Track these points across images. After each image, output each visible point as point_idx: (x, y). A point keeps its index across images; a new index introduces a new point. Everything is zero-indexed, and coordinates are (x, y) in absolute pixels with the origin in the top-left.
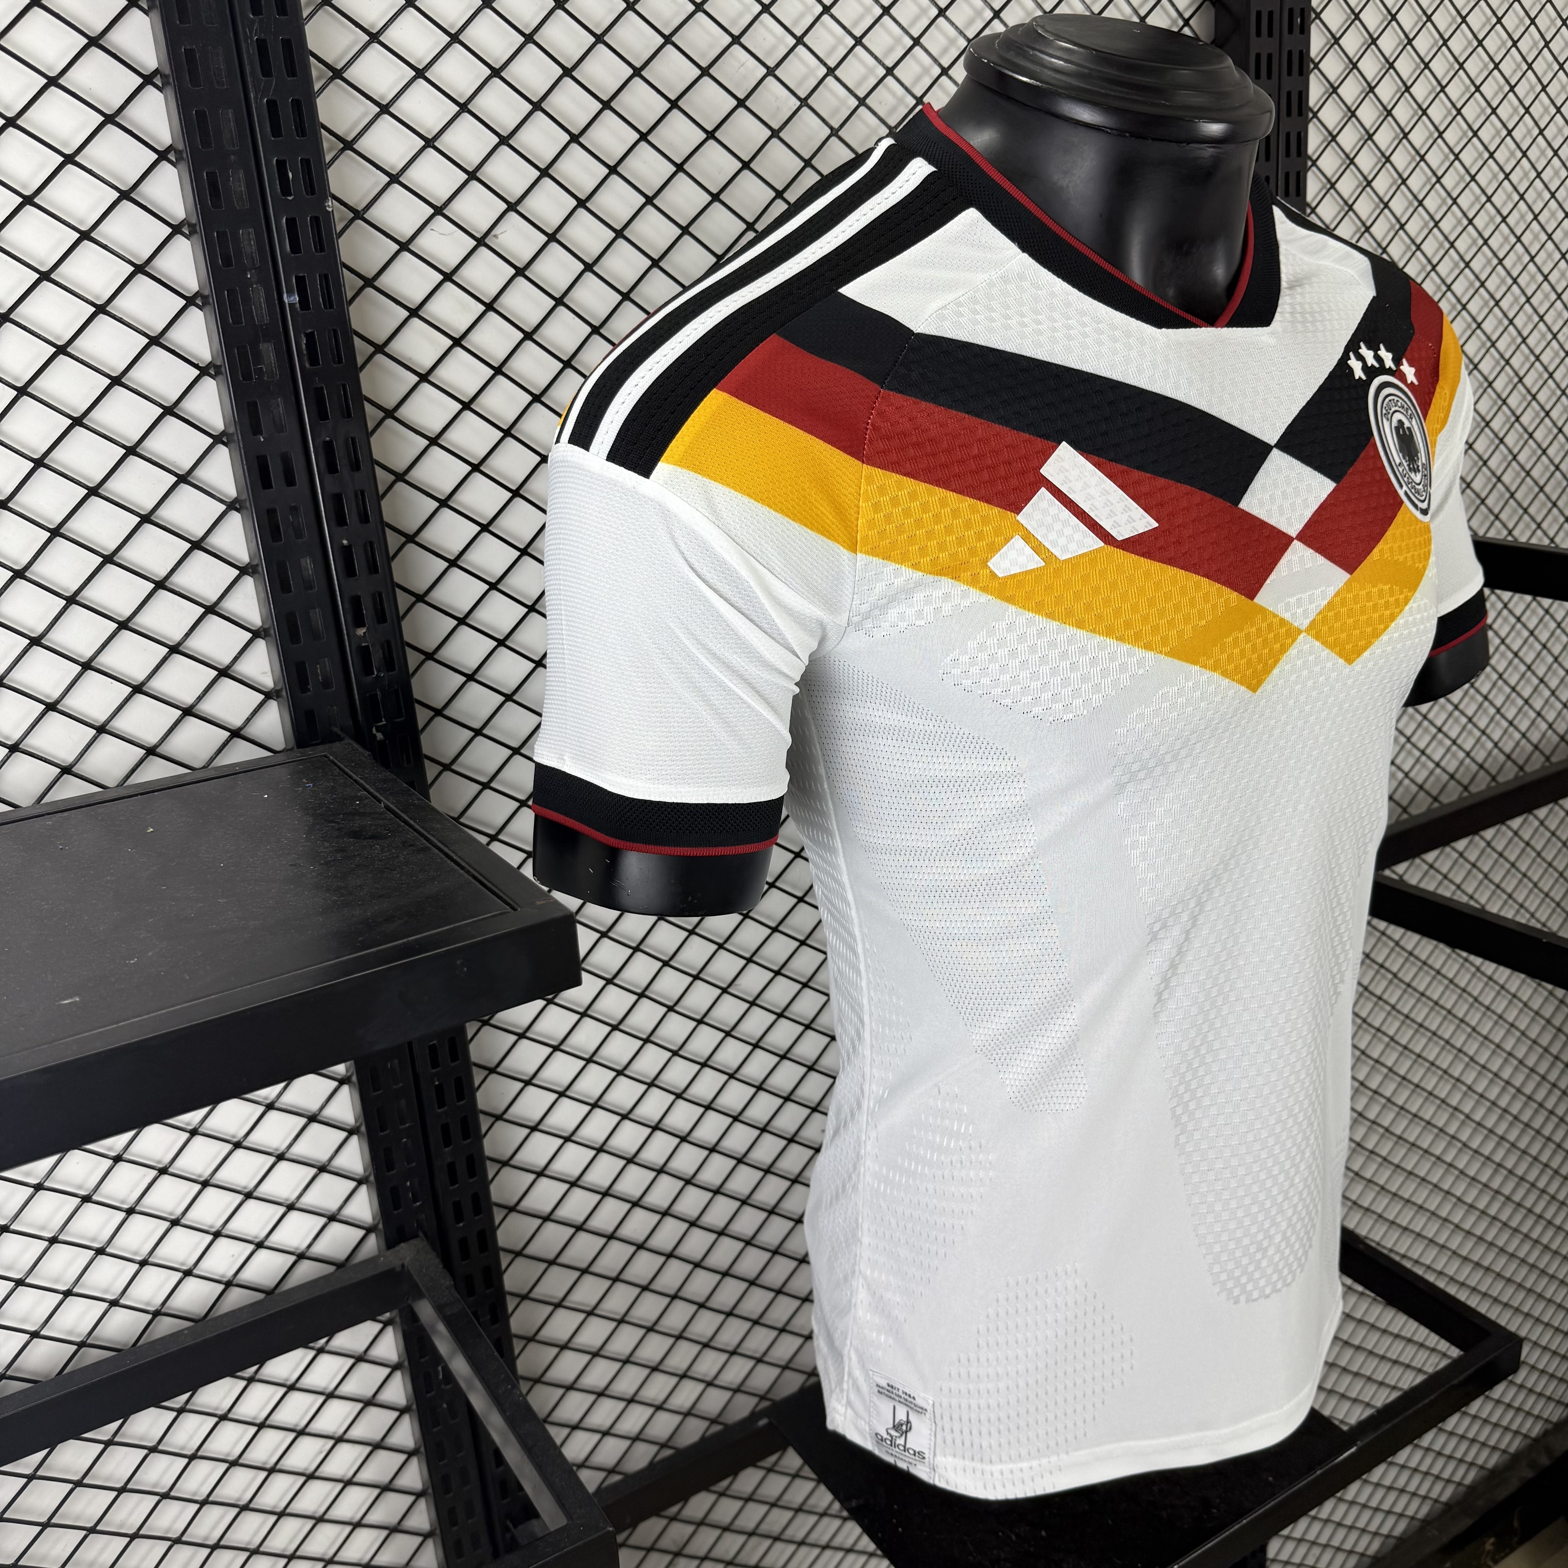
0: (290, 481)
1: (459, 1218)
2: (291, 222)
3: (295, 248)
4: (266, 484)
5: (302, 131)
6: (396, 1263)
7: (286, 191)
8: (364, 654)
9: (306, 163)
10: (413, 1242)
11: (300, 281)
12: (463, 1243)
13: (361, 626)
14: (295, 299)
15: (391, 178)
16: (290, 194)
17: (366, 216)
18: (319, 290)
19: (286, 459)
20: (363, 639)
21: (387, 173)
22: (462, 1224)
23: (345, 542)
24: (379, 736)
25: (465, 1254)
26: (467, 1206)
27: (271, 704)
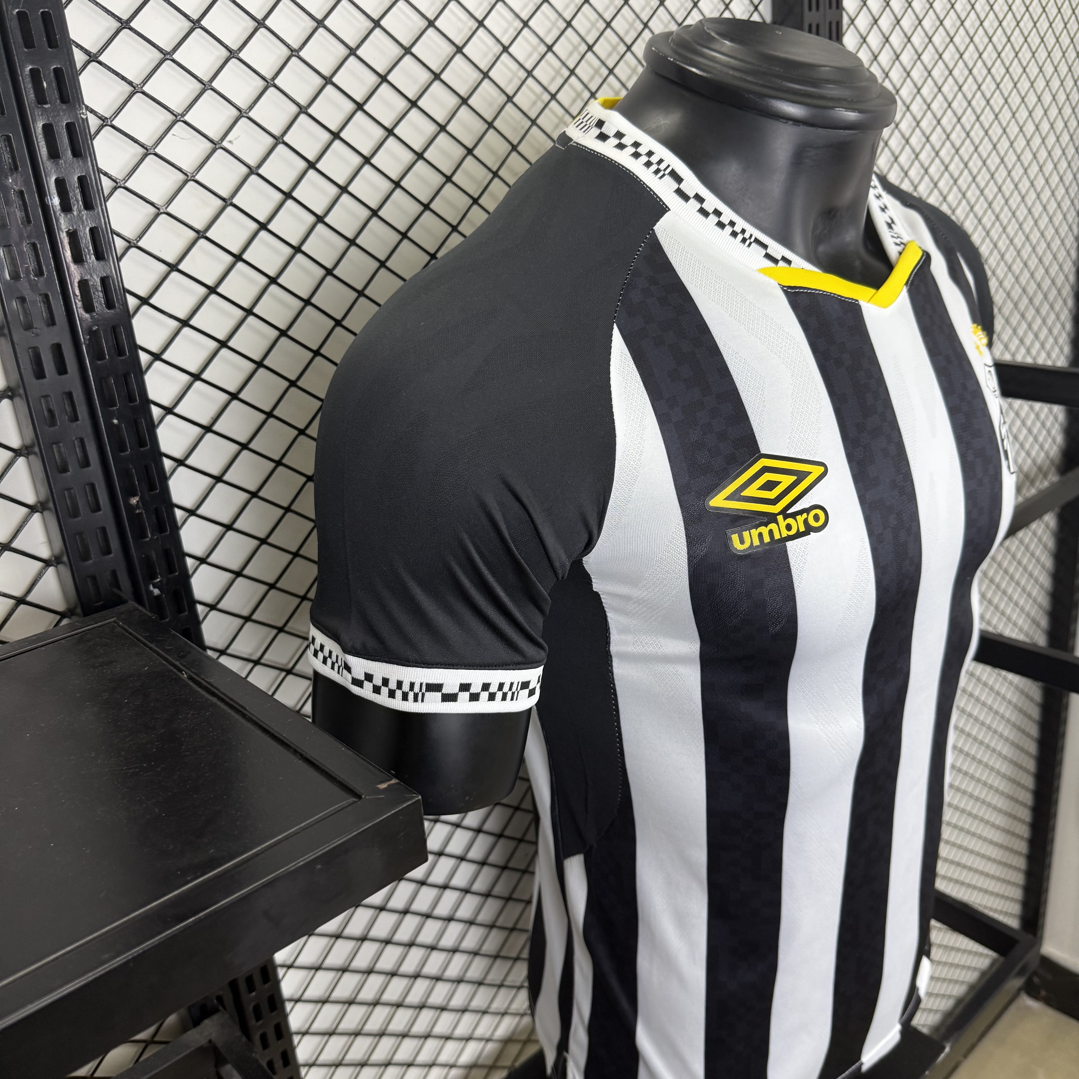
0: (62, 369)
1: (251, 988)
2: (48, 129)
3: (54, 154)
4: (40, 374)
5: (52, 43)
6: (203, 1042)
7: (41, 99)
8: (139, 521)
9: (57, 72)
10: (215, 1017)
11: (61, 185)
12: (257, 1009)
13: (134, 495)
14: (56, 201)
15: (134, 88)
16: (46, 103)
17: (114, 123)
18: (78, 191)
19: (57, 349)
20: (137, 506)
21: (130, 83)
22: (254, 994)
23: (115, 421)
24: (156, 592)
25: (258, 1016)
26: (257, 979)
27: (51, 571)
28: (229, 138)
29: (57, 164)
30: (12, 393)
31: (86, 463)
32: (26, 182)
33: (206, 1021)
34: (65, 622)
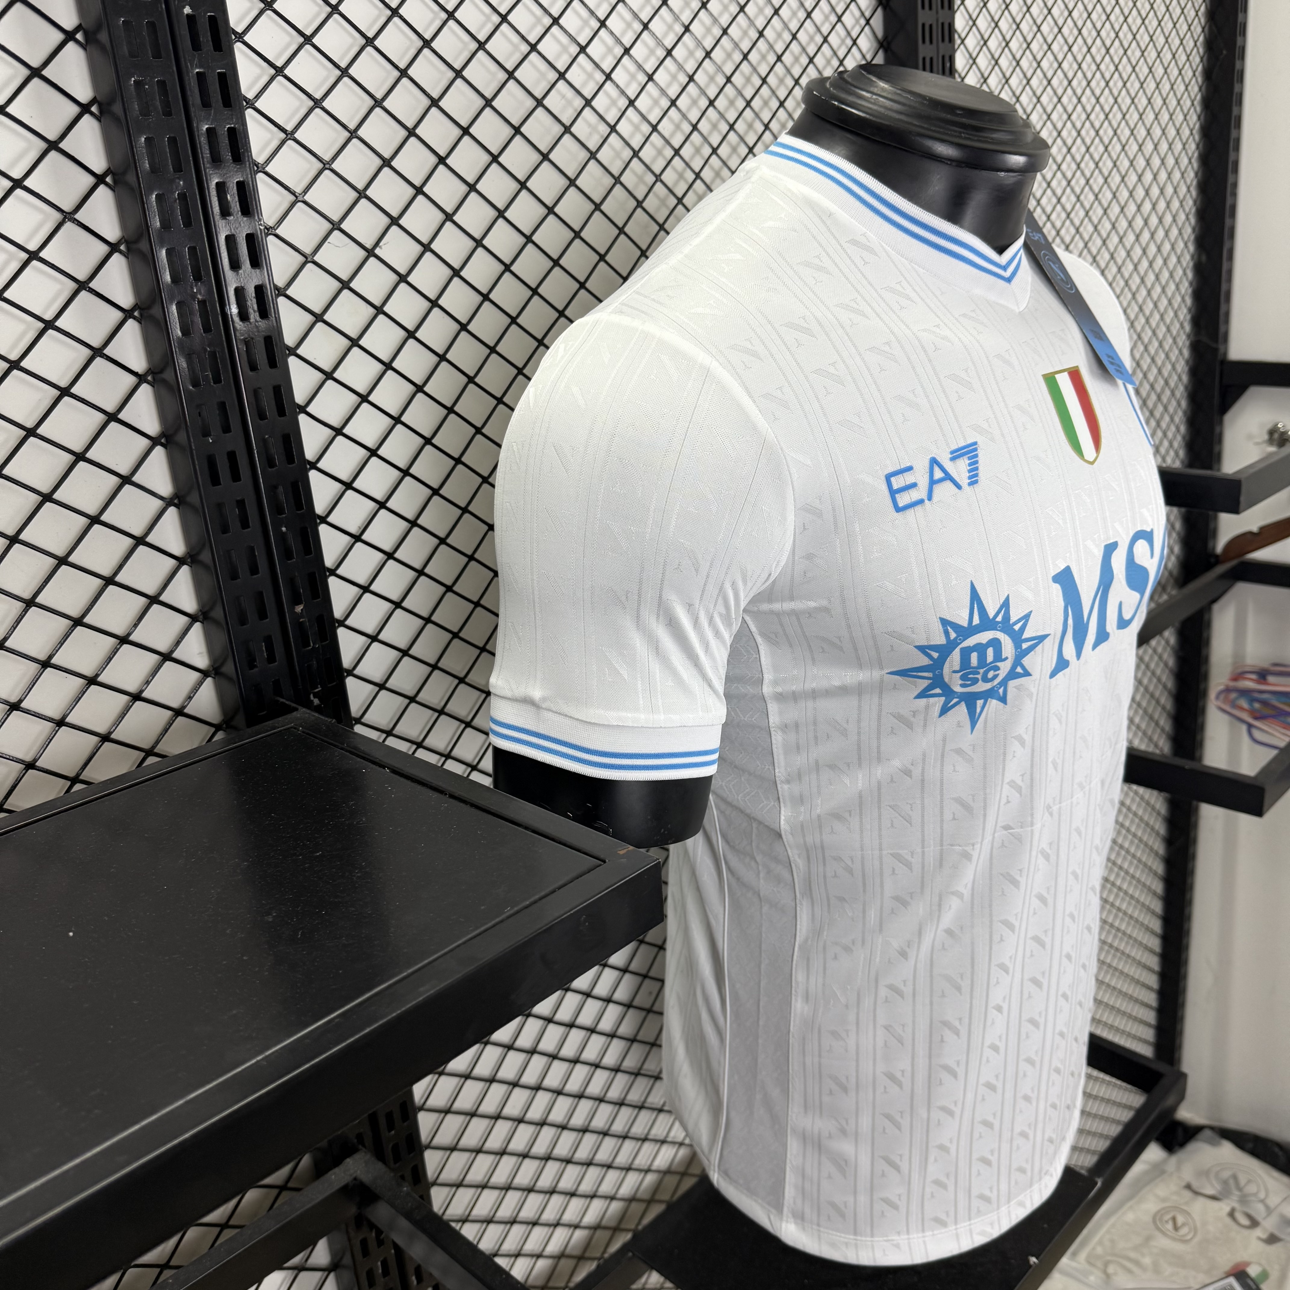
0: (236, 477)
2: (230, 240)
3: (234, 263)
4: (215, 480)
5: (237, 158)
6: (346, 1180)
7: (225, 211)
8: (302, 628)
9: (240, 185)
10: (357, 1156)
11: (240, 292)
12: (396, 1148)
13: (299, 603)
14: (234, 310)
15: (296, 197)
16: (229, 214)
17: (278, 231)
18: (254, 300)
19: (232, 456)
20: (301, 615)
22: (393, 1132)
23: (284, 529)
24: (316, 701)
26: (397, 1115)
27: (209, 681)
28: (381, 244)
29: (238, 274)
30: (179, 501)
31: (254, 570)
32: (210, 291)
33: (348, 1160)
34: (220, 736)
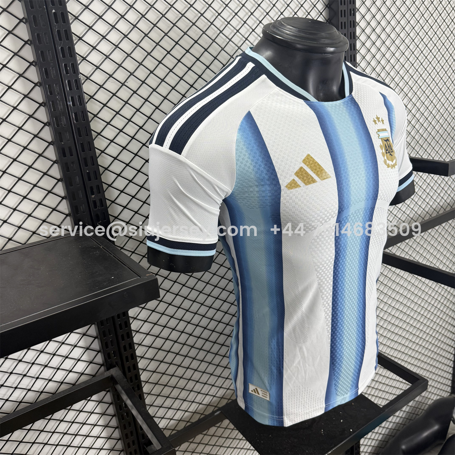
1: (127, 361)
3: (70, 89)
4: (65, 156)
6: (110, 375)
7: (67, 73)
8: (95, 202)
10: (114, 368)
11: (72, 98)
12: (129, 368)
13: (93, 195)
14: (70, 103)
15: (97, 67)
16: (69, 74)
17: (90, 78)
18: (77, 100)
19: (70, 149)
20: (94, 198)
21: (95, 66)
22: (128, 363)
23: (88, 171)
25: (129, 371)
26: (129, 357)
27: (68, 218)
28: (127, 81)
30: (57, 162)
32: (62, 97)
